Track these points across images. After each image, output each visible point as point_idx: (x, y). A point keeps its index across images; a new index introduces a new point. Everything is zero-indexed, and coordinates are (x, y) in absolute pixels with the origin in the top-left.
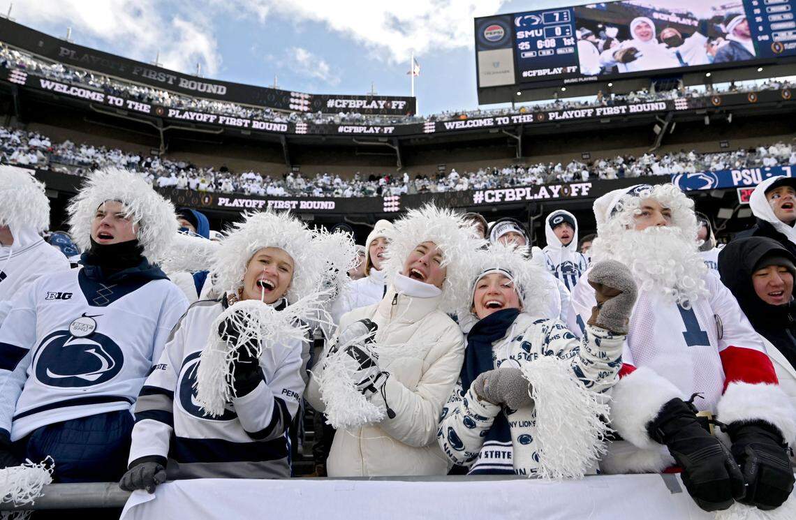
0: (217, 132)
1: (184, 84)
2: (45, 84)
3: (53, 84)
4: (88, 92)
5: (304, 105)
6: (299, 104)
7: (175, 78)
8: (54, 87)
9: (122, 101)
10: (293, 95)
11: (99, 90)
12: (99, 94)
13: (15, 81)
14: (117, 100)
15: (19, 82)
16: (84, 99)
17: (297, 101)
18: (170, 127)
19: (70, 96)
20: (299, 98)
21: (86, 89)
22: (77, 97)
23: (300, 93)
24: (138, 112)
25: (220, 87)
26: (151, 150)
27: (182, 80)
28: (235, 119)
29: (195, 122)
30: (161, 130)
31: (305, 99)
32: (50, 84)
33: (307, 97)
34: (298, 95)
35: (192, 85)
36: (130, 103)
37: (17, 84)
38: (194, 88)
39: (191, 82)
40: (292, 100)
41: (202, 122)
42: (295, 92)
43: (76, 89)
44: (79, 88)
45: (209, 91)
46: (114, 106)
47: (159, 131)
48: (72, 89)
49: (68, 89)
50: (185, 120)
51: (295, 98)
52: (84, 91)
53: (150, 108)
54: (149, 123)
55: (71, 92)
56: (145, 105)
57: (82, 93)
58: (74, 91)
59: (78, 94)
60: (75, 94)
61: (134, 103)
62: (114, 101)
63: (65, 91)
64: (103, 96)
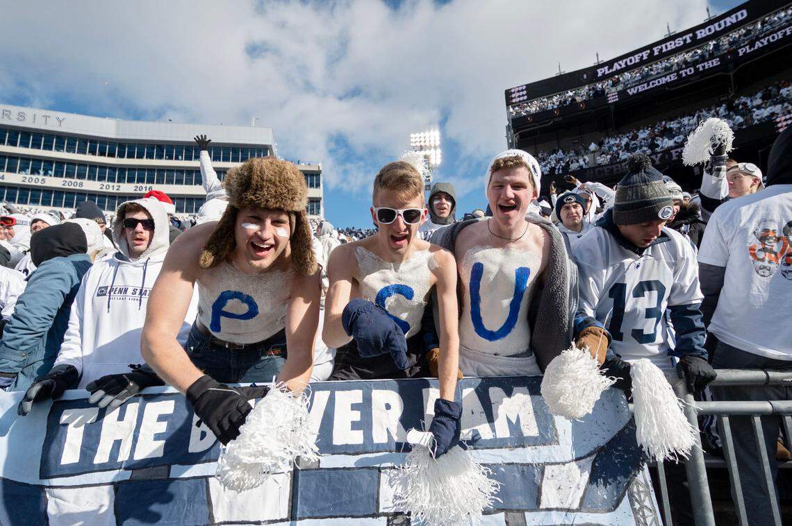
1: (701, 34)
2: (631, 92)
3: (636, 88)
4: (663, 79)
7: (691, 35)
8: (638, 90)
9: (692, 69)
11: (665, 74)
12: (672, 75)
13: (612, 101)
14: (688, 70)
15: (615, 100)
16: (663, 85)
18: (742, 66)
19: (651, 89)
21: (661, 77)
22: (657, 87)
24: (710, 69)
26: (719, 99)
27: (698, 32)
29: (769, 45)
30: (732, 73)
35: (710, 30)
36: (700, 66)
37: (614, 102)
38: (713, 31)
39: (707, 28)
41: (777, 41)
43: (654, 82)
44: (655, 79)
45: (729, 24)
46: (688, 76)
48: (651, 83)
49: (648, 85)
50: (758, 50)
52: (660, 79)
53: (718, 59)
54: (720, 73)
55: (651, 86)
56: (714, 61)
57: (659, 82)
58: (653, 84)
59: (657, 84)
60: (655, 85)
61: (703, 64)
62: (686, 73)
63: (646, 88)
64: (675, 74)
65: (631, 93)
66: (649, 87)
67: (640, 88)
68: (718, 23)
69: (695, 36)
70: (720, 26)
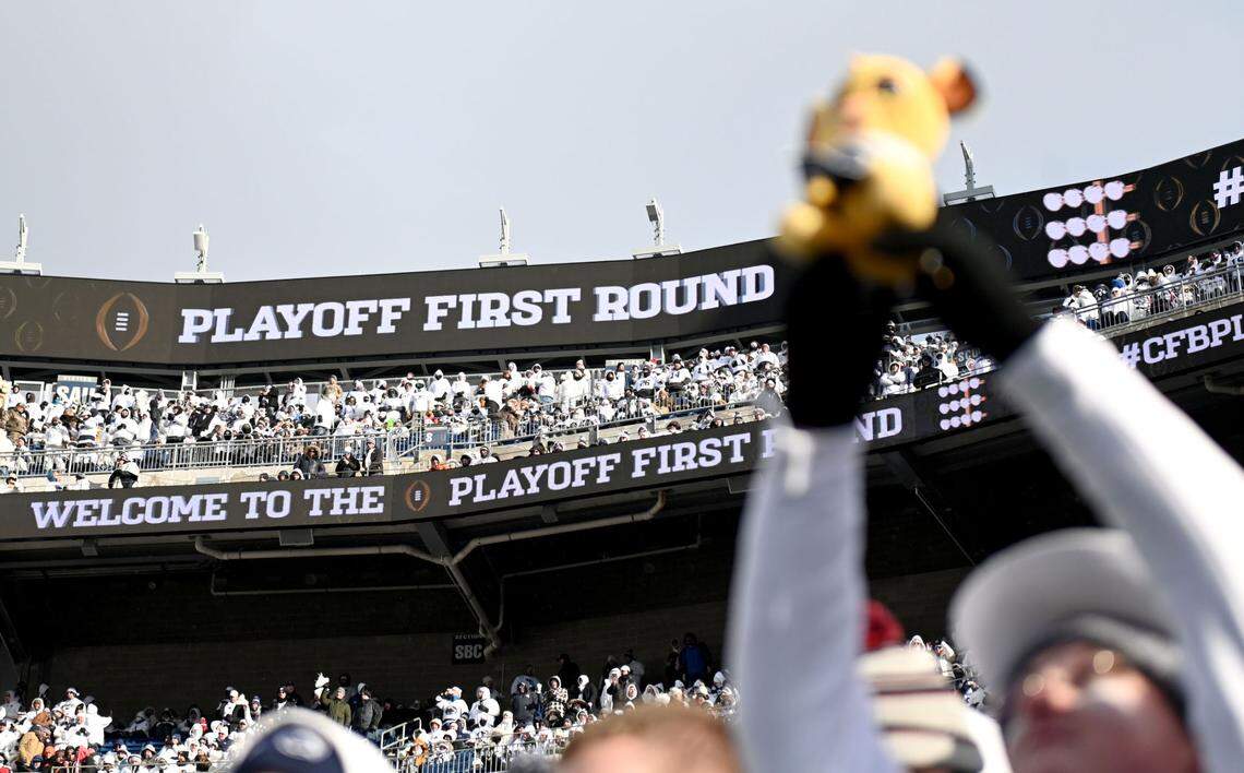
0: (646, 516)
1: (611, 305)
2: (46, 516)
3: (69, 505)
4: (179, 501)
5: (1113, 234)
6: (1088, 238)
8: (74, 517)
9: (285, 496)
10: (1053, 203)
14: (271, 496)
16: (167, 530)
17: (1076, 227)
18: (474, 544)
19: (123, 531)
20: (1086, 210)
22: (145, 531)
23: (1081, 186)
25: (749, 273)
27: (603, 292)
28: (691, 446)
29: (548, 500)
30: (450, 563)
31: (1110, 205)
32: (61, 509)
33: (1116, 191)
34: (1073, 199)
35: (644, 300)
40: (1055, 230)
41: (572, 495)
42: (1061, 190)
43: (141, 502)
45: (710, 303)
46: (265, 525)
47: (440, 573)
48: (127, 504)
49: (116, 510)
50: (513, 503)
51: (1065, 213)
52: (164, 501)
53: (381, 490)
54: (400, 549)
55: (125, 518)
56: (367, 491)
57: (157, 511)
58: (134, 514)
59: (149, 518)
60: (140, 519)
61: (327, 493)
62: (261, 506)
63: (104, 521)
64: (224, 498)
65: (42, 523)
66: (116, 521)
67: (82, 513)
68: (676, 283)
69: (590, 302)
70: (681, 298)
